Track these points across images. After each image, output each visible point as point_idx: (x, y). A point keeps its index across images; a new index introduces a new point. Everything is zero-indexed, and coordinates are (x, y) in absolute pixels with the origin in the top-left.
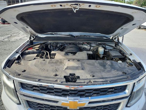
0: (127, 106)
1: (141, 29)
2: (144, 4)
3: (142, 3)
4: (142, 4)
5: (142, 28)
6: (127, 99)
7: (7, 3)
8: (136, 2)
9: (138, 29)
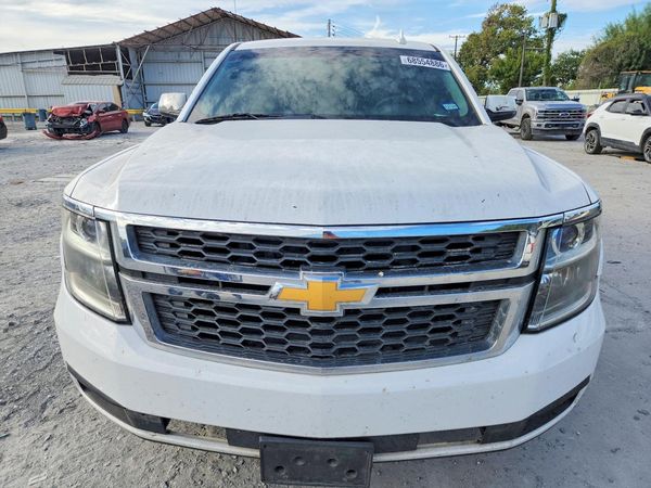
0: (524, 330)
1: (606, 153)
2: (630, 65)
3: (618, 60)
4: (620, 65)
5: (608, 149)
6: (522, 288)
7: (68, 63)
8: (595, 55)
9: (594, 153)
